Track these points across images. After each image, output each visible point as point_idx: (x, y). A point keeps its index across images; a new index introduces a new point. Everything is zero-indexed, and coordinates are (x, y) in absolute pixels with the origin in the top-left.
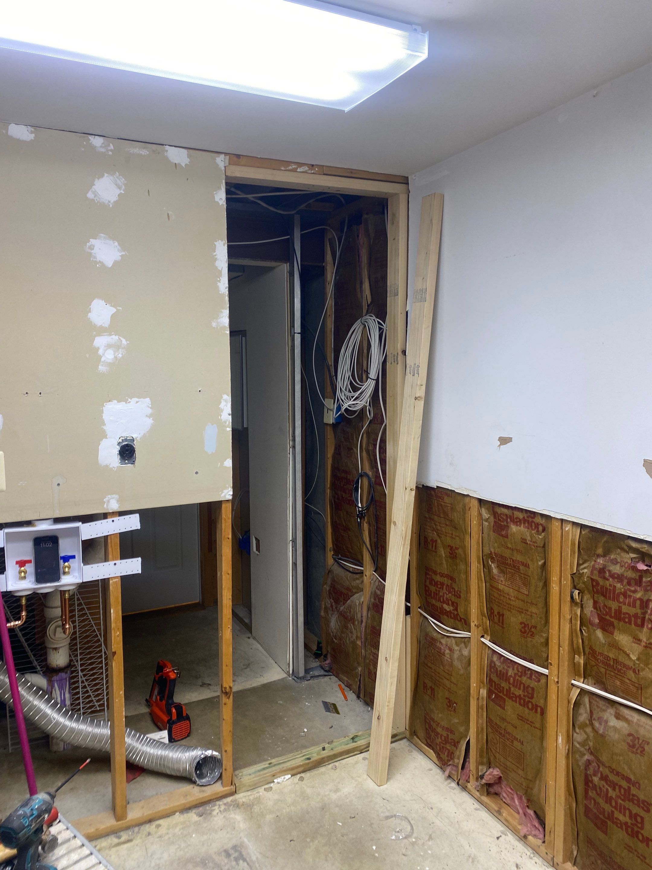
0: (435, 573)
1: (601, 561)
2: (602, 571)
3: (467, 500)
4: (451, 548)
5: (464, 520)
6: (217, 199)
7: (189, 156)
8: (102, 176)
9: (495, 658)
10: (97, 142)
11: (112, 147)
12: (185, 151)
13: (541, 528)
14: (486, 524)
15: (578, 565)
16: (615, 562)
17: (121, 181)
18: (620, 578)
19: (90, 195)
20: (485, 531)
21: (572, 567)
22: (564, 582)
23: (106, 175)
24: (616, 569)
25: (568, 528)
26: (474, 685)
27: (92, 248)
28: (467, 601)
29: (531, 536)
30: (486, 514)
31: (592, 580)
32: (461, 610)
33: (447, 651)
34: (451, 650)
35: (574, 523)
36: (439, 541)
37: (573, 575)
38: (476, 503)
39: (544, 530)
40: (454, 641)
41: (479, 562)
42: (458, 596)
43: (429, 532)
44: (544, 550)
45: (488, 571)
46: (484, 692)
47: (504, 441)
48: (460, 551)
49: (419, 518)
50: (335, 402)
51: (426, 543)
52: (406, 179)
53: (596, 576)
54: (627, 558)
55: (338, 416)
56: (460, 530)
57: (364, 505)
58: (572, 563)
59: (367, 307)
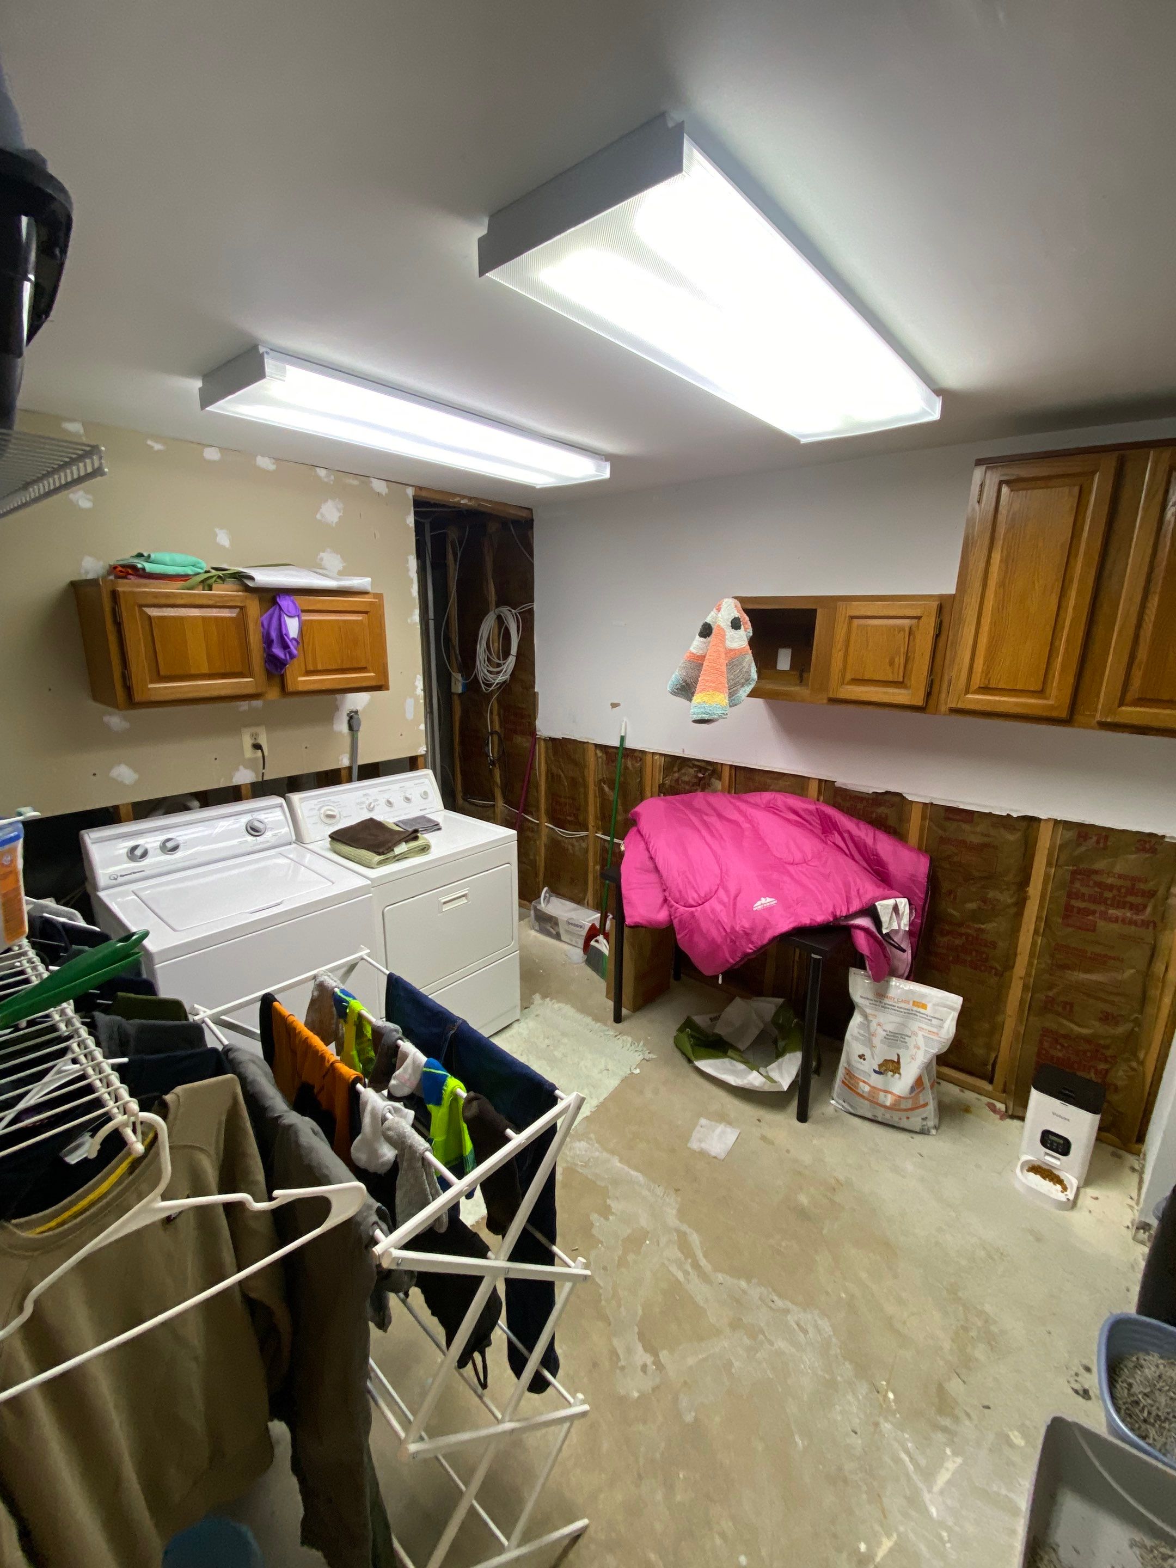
0: (560, 797)
1: (676, 775)
2: (677, 781)
3: (585, 745)
4: (573, 779)
5: (584, 759)
6: (408, 522)
7: (388, 487)
8: (326, 501)
9: (606, 844)
10: (322, 473)
11: (332, 477)
12: (384, 483)
13: (638, 759)
14: (600, 760)
15: (664, 778)
16: (685, 774)
17: (341, 506)
18: (687, 783)
19: (318, 516)
20: (600, 764)
21: (659, 780)
22: (654, 790)
23: (329, 501)
24: (686, 778)
25: (657, 757)
26: (591, 864)
27: (322, 559)
28: (586, 811)
29: (632, 765)
30: (599, 754)
31: (671, 786)
32: (581, 818)
33: (570, 847)
34: (573, 846)
35: (661, 755)
36: (562, 775)
38: (593, 747)
39: (641, 760)
40: (574, 840)
41: (595, 785)
42: (578, 810)
43: (555, 770)
44: (641, 772)
45: (601, 790)
46: (598, 867)
47: (614, 705)
48: (580, 780)
49: (546, 763)
50: (462, 676)
51: (552, 778)
52: (530, 510)
53: (673, 784)
54: (692, 771)
55: (466, 687)
56: (580, 765)
57: (496, 755)
58: (659, 778)
59: (494, 603)
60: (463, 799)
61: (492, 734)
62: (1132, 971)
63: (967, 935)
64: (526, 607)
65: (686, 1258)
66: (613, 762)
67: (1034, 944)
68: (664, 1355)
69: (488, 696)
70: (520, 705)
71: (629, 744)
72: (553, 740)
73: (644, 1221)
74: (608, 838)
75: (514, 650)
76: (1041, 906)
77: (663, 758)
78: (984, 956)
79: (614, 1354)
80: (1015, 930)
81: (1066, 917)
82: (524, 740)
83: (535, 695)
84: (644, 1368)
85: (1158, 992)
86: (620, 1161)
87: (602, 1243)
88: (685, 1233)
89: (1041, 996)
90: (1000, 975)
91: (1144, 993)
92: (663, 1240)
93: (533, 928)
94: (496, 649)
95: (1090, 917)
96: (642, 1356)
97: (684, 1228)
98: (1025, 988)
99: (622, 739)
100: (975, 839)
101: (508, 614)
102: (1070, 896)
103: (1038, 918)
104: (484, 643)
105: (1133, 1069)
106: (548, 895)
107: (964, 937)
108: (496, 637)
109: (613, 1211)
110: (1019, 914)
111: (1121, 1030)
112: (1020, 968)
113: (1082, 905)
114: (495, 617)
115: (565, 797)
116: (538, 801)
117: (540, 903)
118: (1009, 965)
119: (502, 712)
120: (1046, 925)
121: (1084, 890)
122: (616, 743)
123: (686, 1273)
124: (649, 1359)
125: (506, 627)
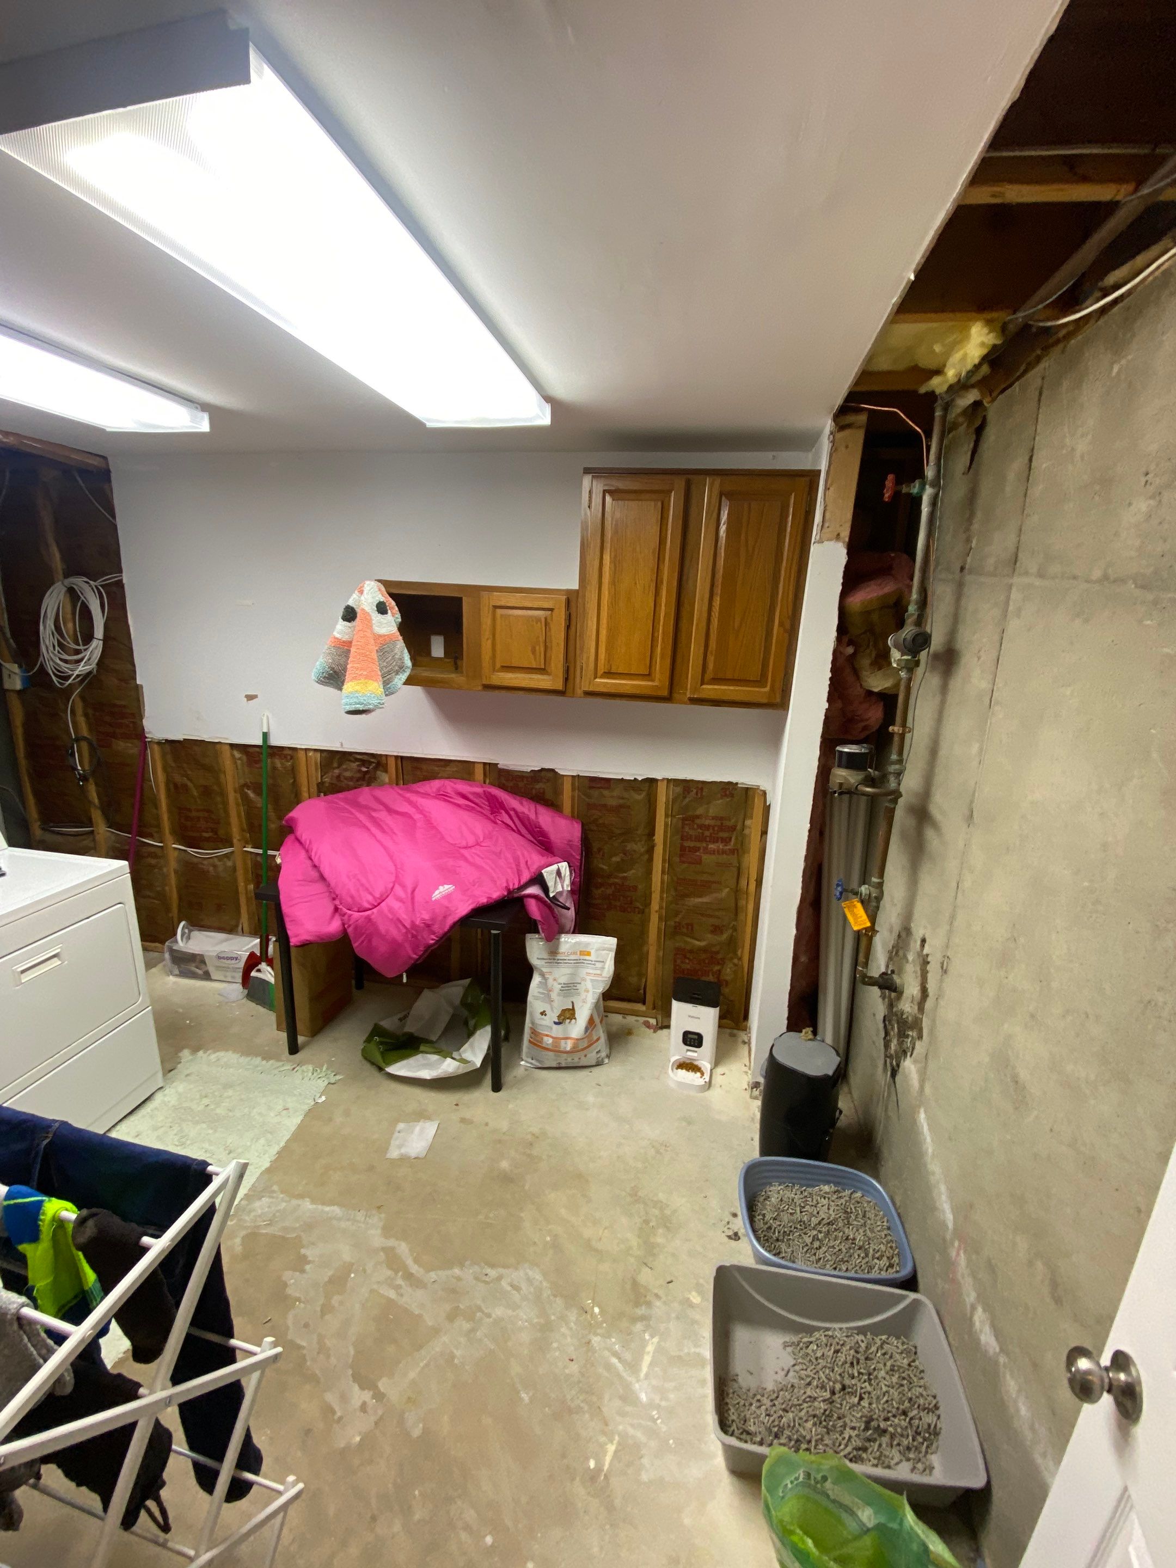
0: (190, 810)
1: (337, 771)
2: (338, 777)
3: (218, 746)
4: (206, 787)
5: (218, 762)
9: (259, 859)
13: (289, 757)
14: (239, 762)
15: (322, 776)
16: (346, 770)
18: (351, 779)
20: (239, 767)
21: (317, 779)
22: (312, 790)
24: (348, 774)
25: (311, 754)
26: (241, 884)
28: (229, 824)
29: (282, 764)
30: (237, 755)
31: (332, 784)
32: (221, 832)
33: (211, 869)
34: (215, 866)
35: (315, 750)
36: (189, 784)
37: (318, 785)
38: (228, 747)
39: (292, 758)
40: (216, 860)
41: (235, 792)
42: (218, 823)
43: (178, 779)
44: (293, 771)
45: (245, 797)
46: (251, 887)
47: (250, 698)
48: (215, 788)
49: (165, 769)
50: (20, 667)
51: (175, 789)
52: (105, 458)
53: (334, 781)
54: (354, 765)
55: (25, 680)
56: (213, 770)
57: (87, 767)
58: (316, 776)
59: (61, 572)
60: (43, 829)
61: (77, 740)
62: (727, 890)
63: (615, 884)
64: (111, 578)
65: (396, 1272)
66: (256, 762)
67: (662, 882)
68: (383, 1385)
69: (67, 692)
70: (118, 702)
71: (275, 741)
72: (168, 742)
73: (346, 1253)
74: (260, 851)
75: (99, 632)
76: (664, 850)
77: (318, 755)
78: (629, 899)
79: (328, 1410)
80: (649, 872)
81: (681, 856)
82: (130, 745)
83: (138, 689)
84: (364, 1407)
85: (744, 902)
86: (313, 1201)
87: (299, 1300)
88: (392, 1249)
89: (671, 923)
90: (643, 912)
91: (736, 905)
92: (369, 1267)
93: (172, 973)
94: (71, 632)
95: (698, 854)
96: (359, 1396)
97: (391, 1242)
98: (660, 918)
99: (265, 736)
100: (613, 802)
101: (86, 587)
102: (682, 839)
103: (664, 861)
104: (50, 623)
105: (735, 965)
106: (186, 931)
107: (613, 887)
108: (69, 616)
109: (310, 1258)
110: (651, 860)
111: (725, 936)
112: (655, 906)
113: (692, 844)
114: (66, 589)
115: (198, 811)
116: (158, 818)
117: (176, 942)
118: (648, 904)
119: (90, 711)
120: (669, 864)
121: (691, 832)
122: (259, 742)
123: (397, 1288)
124: (367, 1396)
125: (83, 603)
